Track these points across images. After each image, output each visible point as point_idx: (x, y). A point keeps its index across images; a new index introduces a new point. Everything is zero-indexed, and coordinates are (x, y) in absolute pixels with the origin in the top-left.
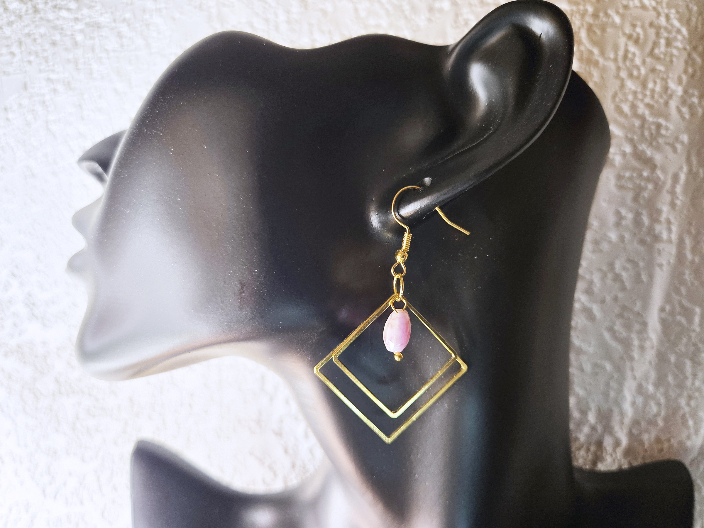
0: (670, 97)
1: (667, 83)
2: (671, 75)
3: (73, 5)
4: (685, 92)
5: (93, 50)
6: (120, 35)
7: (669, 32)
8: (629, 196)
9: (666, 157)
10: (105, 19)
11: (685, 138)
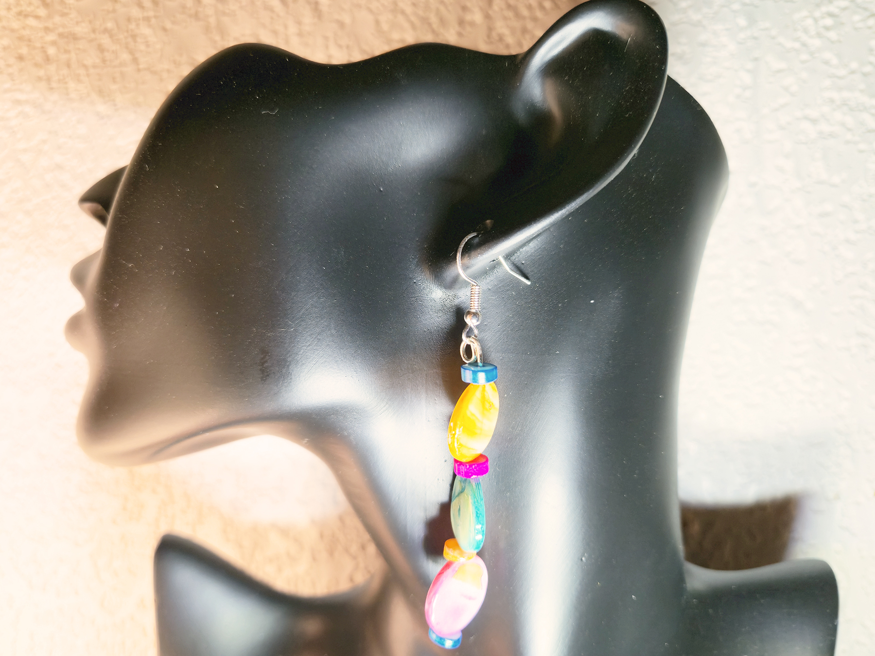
3: (42, 12)
5: (68, 66)
6: (101, 49)
10: (81, 29)
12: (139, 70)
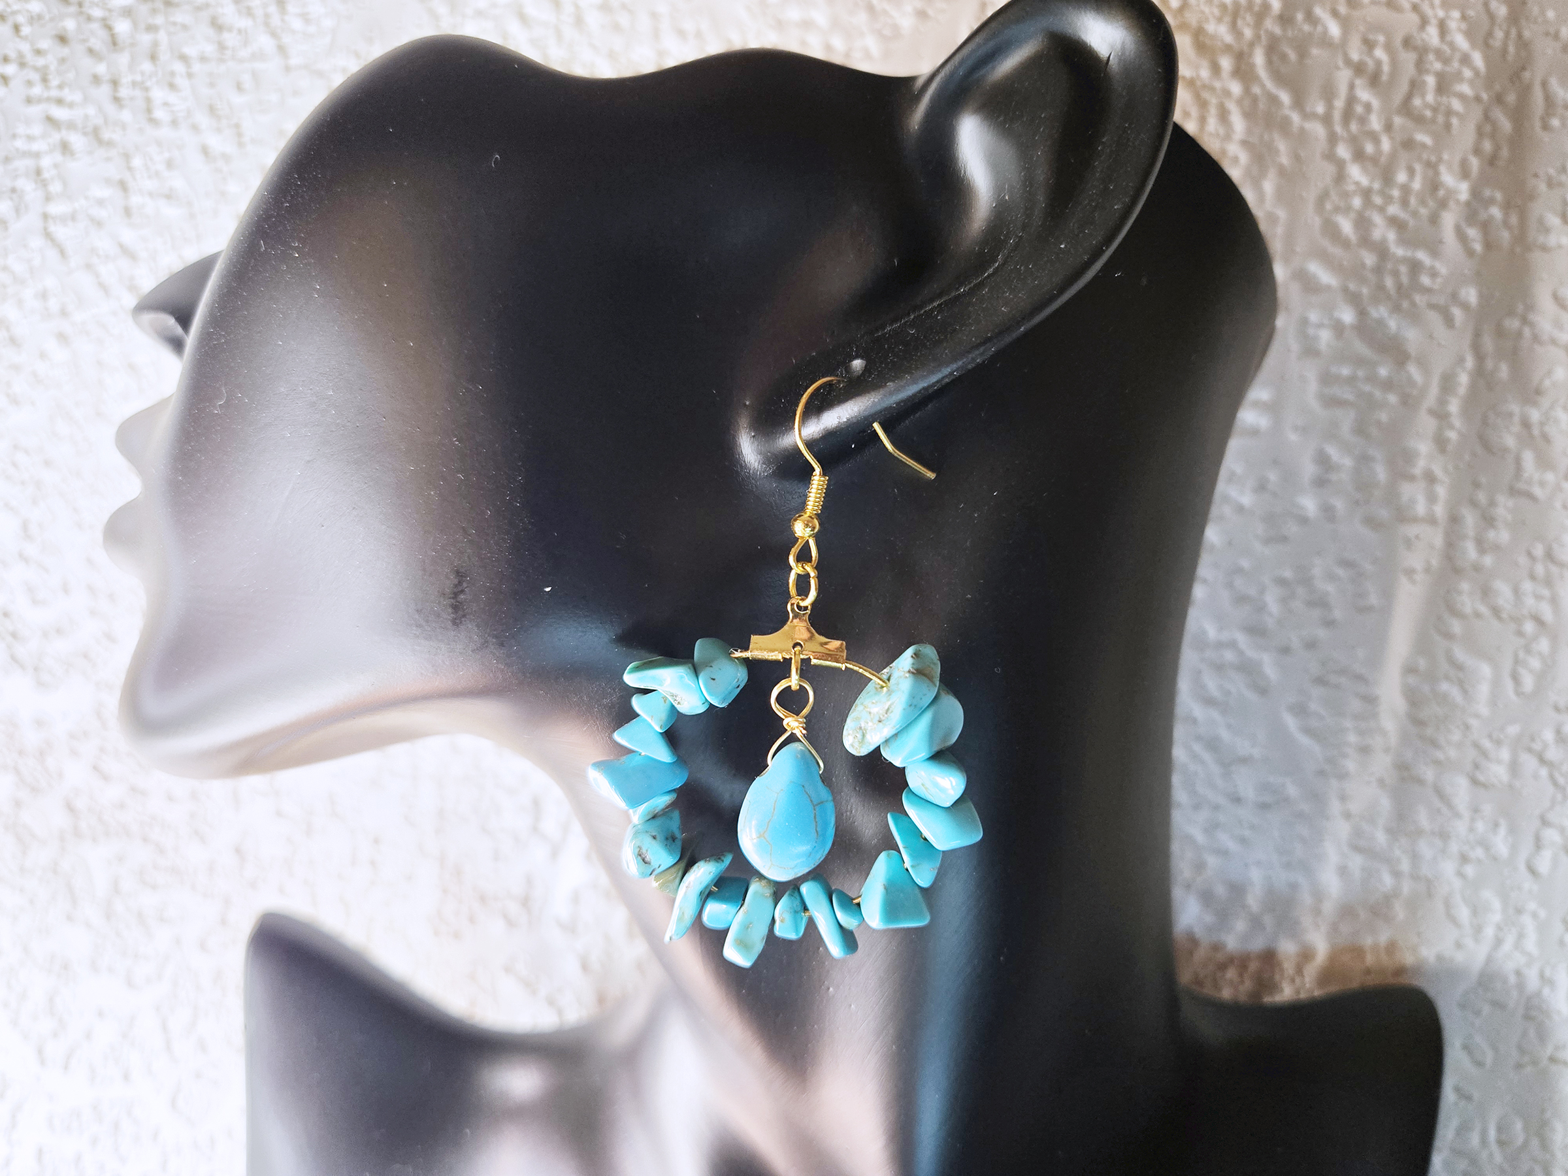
0: (1443, 204)
1: (1437, 174)
2: (1446, 157)
4: (1475, 193)
7: (1446, 61)
8: (1346, 420)
9: (1431, 337)
11: (1471, 295)
12: (288, 69)
